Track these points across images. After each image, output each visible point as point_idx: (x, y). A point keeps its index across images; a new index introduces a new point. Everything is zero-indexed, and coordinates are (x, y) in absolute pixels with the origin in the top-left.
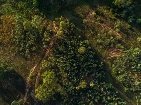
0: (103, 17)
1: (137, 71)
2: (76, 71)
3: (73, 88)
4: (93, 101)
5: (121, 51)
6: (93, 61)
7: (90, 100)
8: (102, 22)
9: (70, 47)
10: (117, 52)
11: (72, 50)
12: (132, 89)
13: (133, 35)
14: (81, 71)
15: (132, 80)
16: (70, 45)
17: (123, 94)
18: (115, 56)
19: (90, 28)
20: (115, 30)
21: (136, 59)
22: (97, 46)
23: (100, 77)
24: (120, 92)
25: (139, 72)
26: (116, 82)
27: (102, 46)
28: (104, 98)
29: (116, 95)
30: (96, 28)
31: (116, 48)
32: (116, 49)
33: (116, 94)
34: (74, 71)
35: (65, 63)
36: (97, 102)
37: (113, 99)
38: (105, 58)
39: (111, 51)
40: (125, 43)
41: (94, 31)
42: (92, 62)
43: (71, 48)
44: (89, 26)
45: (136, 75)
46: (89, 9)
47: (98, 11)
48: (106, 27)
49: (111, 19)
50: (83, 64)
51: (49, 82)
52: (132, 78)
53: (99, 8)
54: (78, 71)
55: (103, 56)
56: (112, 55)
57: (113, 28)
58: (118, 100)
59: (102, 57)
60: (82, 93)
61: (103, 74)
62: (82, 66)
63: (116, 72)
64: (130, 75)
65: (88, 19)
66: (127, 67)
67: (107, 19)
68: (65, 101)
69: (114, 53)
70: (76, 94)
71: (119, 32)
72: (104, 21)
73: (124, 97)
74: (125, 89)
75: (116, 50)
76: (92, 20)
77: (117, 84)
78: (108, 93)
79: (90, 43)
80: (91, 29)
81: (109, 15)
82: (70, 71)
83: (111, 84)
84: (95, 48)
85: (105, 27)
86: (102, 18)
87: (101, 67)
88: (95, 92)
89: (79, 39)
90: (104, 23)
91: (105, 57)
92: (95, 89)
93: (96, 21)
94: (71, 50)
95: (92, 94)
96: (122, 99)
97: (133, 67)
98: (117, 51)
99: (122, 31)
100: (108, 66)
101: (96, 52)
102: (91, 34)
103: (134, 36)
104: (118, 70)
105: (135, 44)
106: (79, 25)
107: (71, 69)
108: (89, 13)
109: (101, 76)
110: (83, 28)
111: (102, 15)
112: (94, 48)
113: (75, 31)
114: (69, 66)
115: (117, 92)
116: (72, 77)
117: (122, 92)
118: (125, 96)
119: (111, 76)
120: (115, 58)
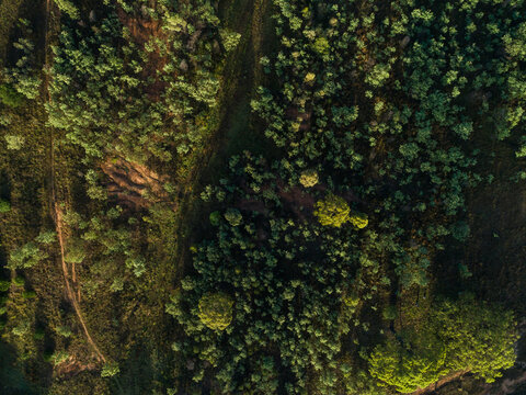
0: (44, 316)
1: (135, 56)
2: (304, 273)
3: (374, 236)
4: (366, 126)
5: (110, 164)
6: (221, 235)
7: (372, 139)
8: (66, 307)
9: (237, 359)
10: (123, 173)
11: (243, 341)
12: (213, 19)
13: (21, 169)
14: (290, 251)
15: (177, 45)
16: (231, 361)
17: (256, 30)
18: (142, 168)
19: (117, 329)
20: (56, 244)
21: (92, 96)
22: (163, 255)
23: (257, 162)
24: (256, 47)
25: (132, 45)
26: (233, 87)
27: (149, 240)
28: (322, 93)
29: (280, 56)
30: (101, 311)
31: (113, 188)
32: (117, 185)
33: (274, 60)
34: (309, 280)
35: (306, 336)
36: (356, 109)
37: (300, 58)
38: (181, 195)
39: (139, 195)
40: (72, 174)
41: (117, 309)
42: (230, 235)
43: (239, 352)
44: (116, 337)
45: (149, 49)
46: (60, 382)
47: (40, 351)
48: (70, 280)
49: (29, 289)
50: (261, 267)
51: (422, 367)
52: (172, 49)
53: (27, 351)
54: (301, 265)
55: (178, 208)
56: (150, 180)
57: (55, 258)
58: (289, 33)
59: (185, 209)
60: (366, 187)
61: (242, 163)
62: (272, 262)
63: (200, 119)
64: (167, 68)
65: (95, 359)
66: (146, 100)
67: (42, 299)
68: (442, 231)
69: (140, 181)
70: (387, 206)
71: (52, 226)
72: (55, 303)
73: (263, 19)
74: (231, 40)
75: (122, 184)
76: (86, 344)
77: (236, 81)
78: (294, 92)
79: (169, 287)
80: (121, 323)
81: (22, 300)
82: (322, 292)
83: (254, 104)
84: (175, 255)
85: (74, 285)
86: (50, 316)
87: (223, 188)
88: (327, 141)
89: (186, 344)
90: (63, 300)
91: (176, 199)
92: (318, 149)
93: (77, 330)
94: (246, 348)
95: (343, 149)
96: (275, 20)
97: (132, 82)
98: (122, 176)
99: (39, 219)
100: (200, 161)
101: (183, 245)
102: (135, 309)
103: (20, 162)
104: (184, 120)
105: (47, 138)
106: (141, 370)
107: (311, 294)
108: (71, 373)
109: (253, 164)
110: (140, 350)
111: (40, 325)
112: (176, 261)
113: (168, 371)
114: (307, 314)
115: (265, 60)
116: (339, 271)
117: (250, 40)
118: (256, 18)
119: (225, 124)
120: (153, 163)
